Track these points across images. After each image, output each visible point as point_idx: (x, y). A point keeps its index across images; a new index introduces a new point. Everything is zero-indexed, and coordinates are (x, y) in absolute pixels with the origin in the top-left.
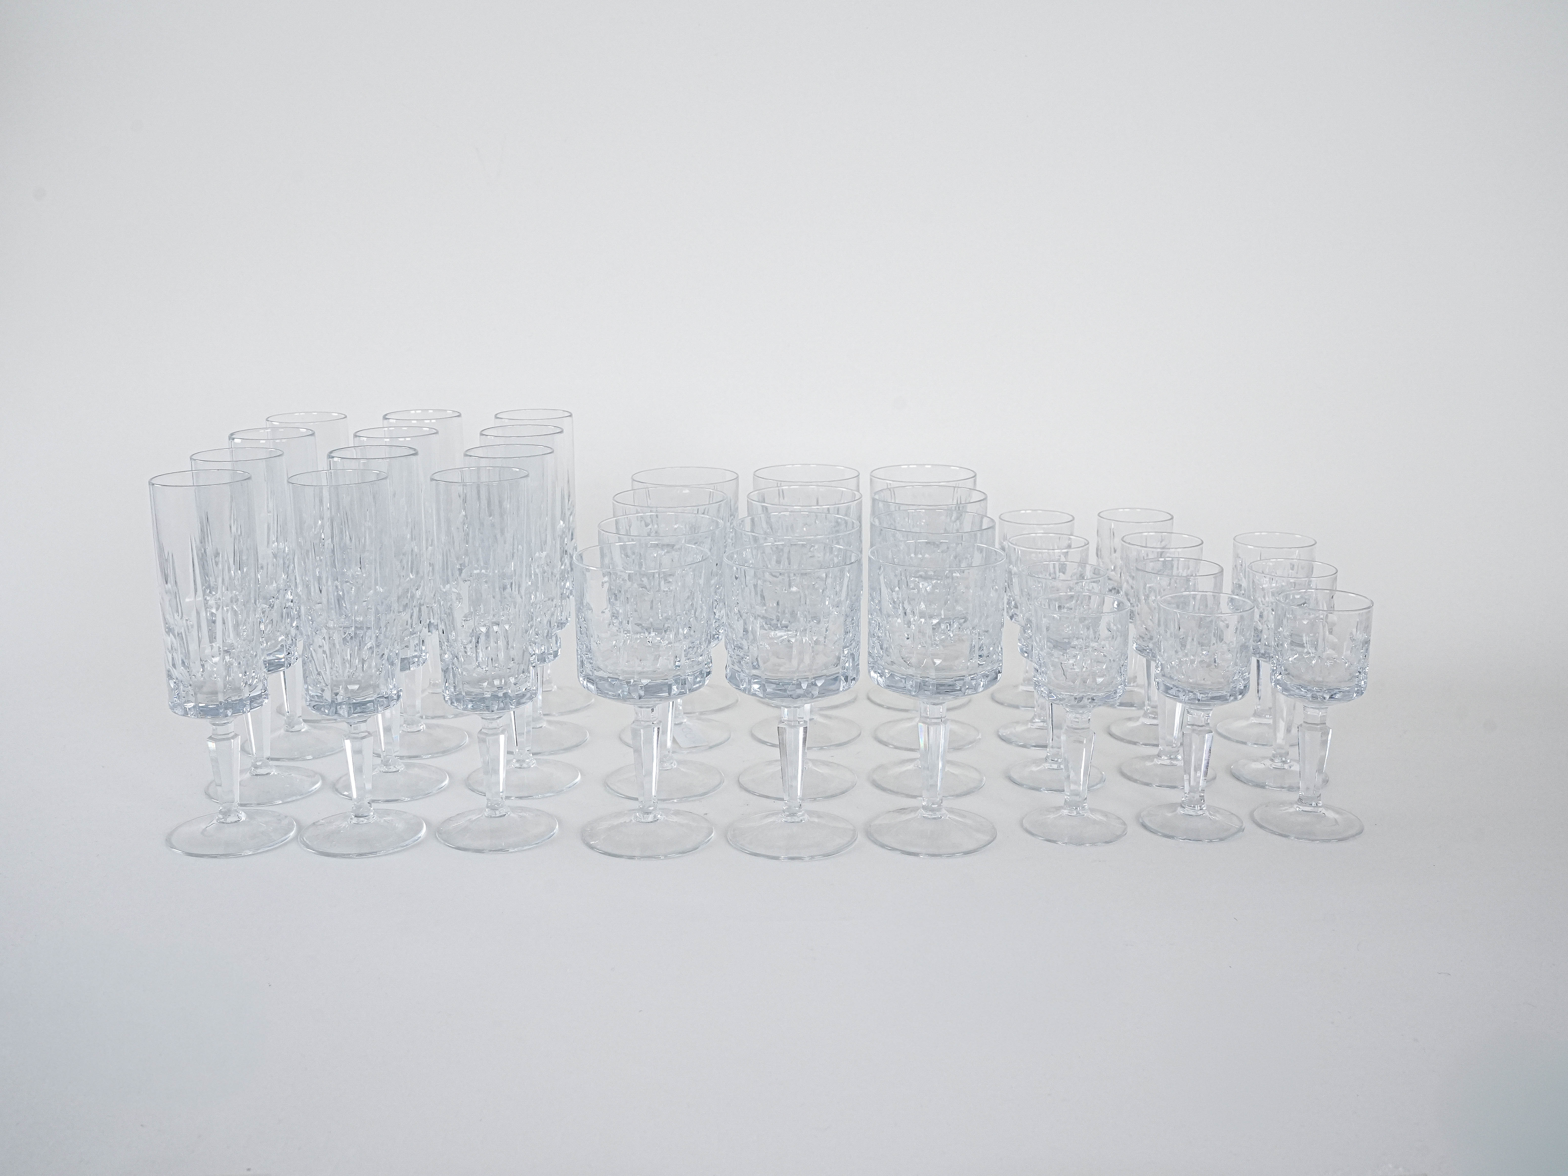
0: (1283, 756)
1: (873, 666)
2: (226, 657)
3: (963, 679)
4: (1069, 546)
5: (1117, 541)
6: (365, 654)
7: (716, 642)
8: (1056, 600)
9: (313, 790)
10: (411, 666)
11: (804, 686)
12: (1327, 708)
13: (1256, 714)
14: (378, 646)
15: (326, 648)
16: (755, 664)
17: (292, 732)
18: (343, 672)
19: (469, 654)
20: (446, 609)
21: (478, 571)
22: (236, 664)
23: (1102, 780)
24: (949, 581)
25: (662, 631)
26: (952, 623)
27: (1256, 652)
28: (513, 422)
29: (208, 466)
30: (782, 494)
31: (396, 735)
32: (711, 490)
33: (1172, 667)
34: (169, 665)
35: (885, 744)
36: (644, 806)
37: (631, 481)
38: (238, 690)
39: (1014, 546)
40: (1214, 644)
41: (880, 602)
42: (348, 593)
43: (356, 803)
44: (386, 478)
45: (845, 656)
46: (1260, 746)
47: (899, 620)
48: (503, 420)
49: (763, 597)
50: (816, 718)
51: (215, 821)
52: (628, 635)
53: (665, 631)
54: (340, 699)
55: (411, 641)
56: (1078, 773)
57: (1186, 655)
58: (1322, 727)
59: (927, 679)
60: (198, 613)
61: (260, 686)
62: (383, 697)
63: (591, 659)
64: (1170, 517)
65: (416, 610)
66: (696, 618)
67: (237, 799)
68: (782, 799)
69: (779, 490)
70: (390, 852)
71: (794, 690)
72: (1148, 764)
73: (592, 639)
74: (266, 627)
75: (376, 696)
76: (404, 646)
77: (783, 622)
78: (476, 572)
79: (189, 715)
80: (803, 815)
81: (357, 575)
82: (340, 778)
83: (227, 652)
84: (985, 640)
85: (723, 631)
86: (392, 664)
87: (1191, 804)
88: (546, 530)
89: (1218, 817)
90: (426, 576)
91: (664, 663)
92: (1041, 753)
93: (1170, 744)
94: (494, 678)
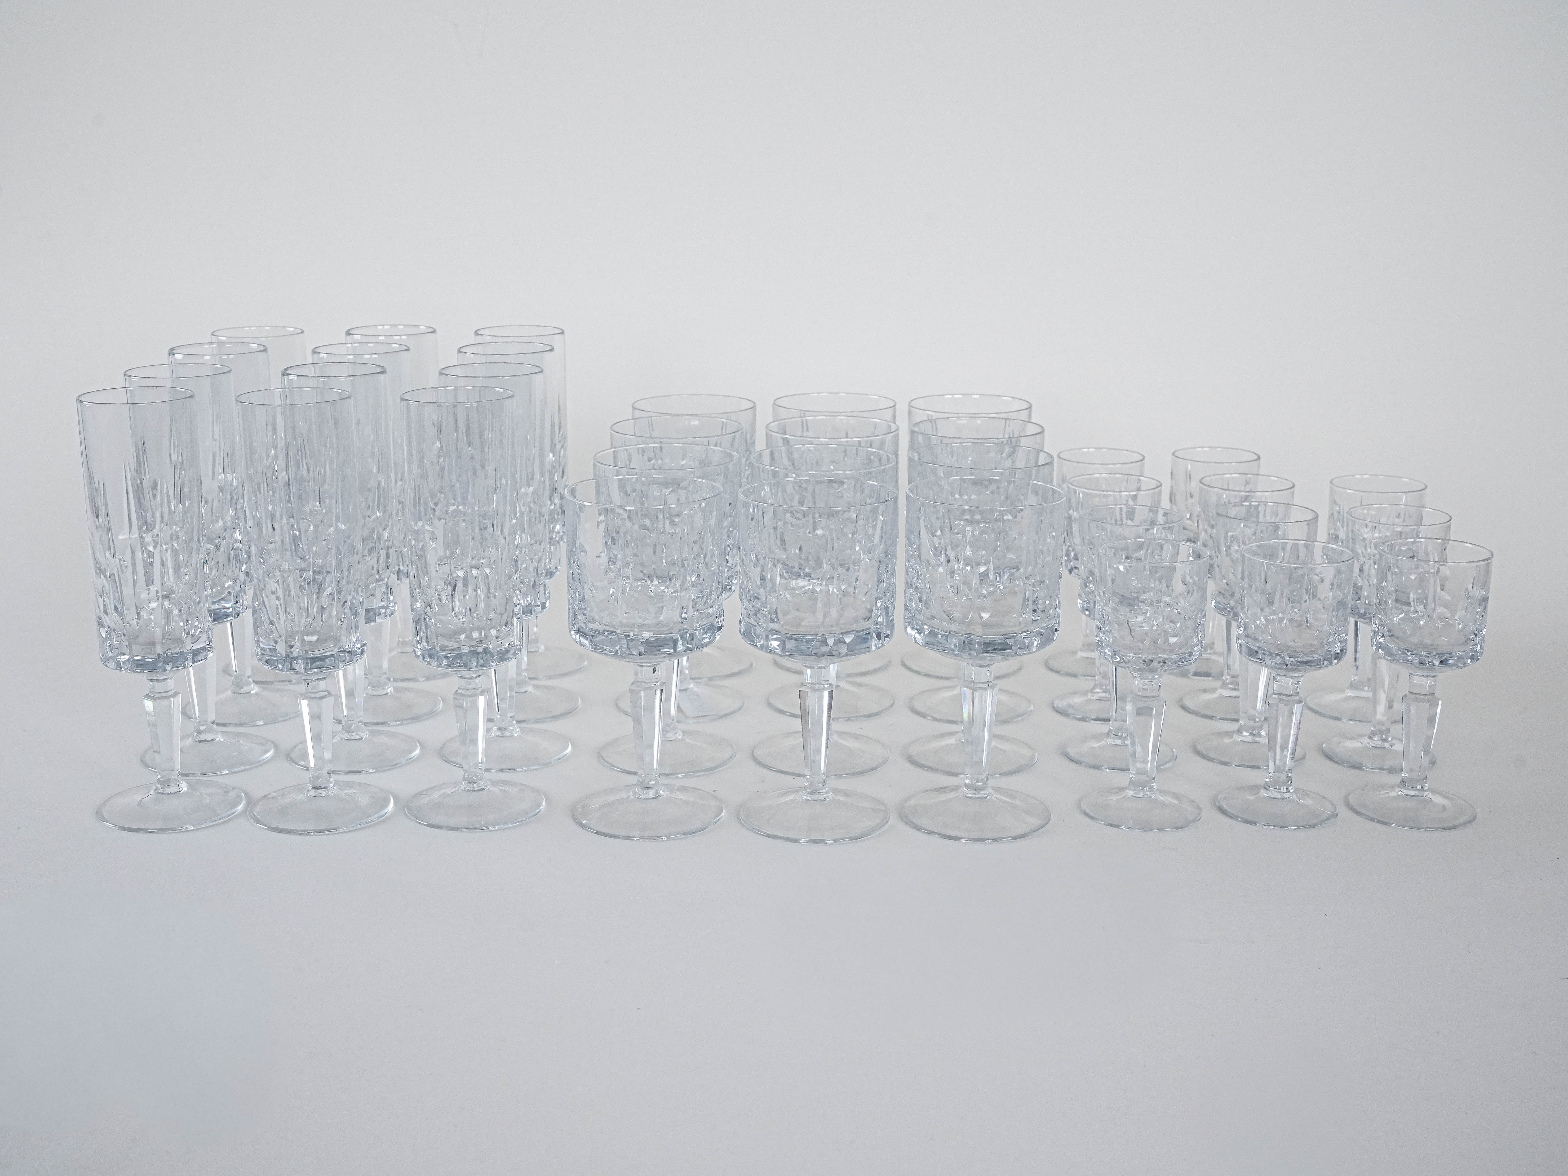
0: (1383, 733)
1: (911, 621)
2: (165, 603)
3: (1014, 637)
4: (1138, 489)
5: (1194, 484)
6: (325, 600)
7: (728, 594)
8: (1122, 550)
9: (264, 760)
10: (377, 617)
11: (831, 642)
12: (1436, 676)
13: (1352, 686)
14: (339, 592)
15: (280, 593)
16: (774, 616)
17: (241, 694)
18: (300, 622)
19: (444, 602)
20: (417, 549)
21: (455, 507)
22: (176, 612)
23: (1174, 758)
24: (1000, 524)
25: (667, 578)
26: (1002, 573)
27: (1354, 611)
28: (496, 339)
29: (144, 383)
30: (805, 426)
31: (360, 698)
32: (724, 420)
33: (1257, 627)
34: (100, 612)
35: (923, 715)
36: (644, 781)
37: (631, 408)
38: (178, 641)
39: (1075, 488)
40: (1306, 601)
41: (919, 547)
42: (306, 532)
43: (313, 773)
44: (349, 397)
45: (878, 610)
46: (1357, 722)
47: (941, 570)
48: (484, 337)
49: (783, 541)
50: (842, 684)
51: (152, 792)
52: (627, 581)
53: (670, 579)
54: (295, 652)
55: (378, 590)
56: (1145, 748)
57: (1274, 613)
58: (1431, 698)
59: (972, 637)
60: (133, 553)
61: (204, 637)
62: (345, 651)
63: (585, 609)
64: (1256, 457)
65: (383, 553)
66: (706, 564)
67: (178, 767)
68: (803, 776)
69: (802, 421)
70: (353, 828)
71: (819, 648)
72: (1227, 741)
73: (586, 586)
74: (211, 570)
75: (336, 650)
76: (369, 594)
77: (807, 570)
78: (452, 508)
79: (123, 669)
80: (827, 793)
81: (316, 511)
82: (297, 745)
83: (166, 597)
84: (1040, 594)
85: (736, 581)
86: (356, 614)
87: (1276, 785)
88: (533, 463)
89: (1309, 802)
90: (394, 513)
91: (670, 615)
92: (1103, 728)
93: (1252, 718)
94: (473, 629)
